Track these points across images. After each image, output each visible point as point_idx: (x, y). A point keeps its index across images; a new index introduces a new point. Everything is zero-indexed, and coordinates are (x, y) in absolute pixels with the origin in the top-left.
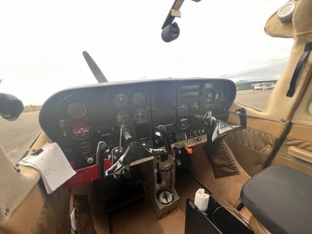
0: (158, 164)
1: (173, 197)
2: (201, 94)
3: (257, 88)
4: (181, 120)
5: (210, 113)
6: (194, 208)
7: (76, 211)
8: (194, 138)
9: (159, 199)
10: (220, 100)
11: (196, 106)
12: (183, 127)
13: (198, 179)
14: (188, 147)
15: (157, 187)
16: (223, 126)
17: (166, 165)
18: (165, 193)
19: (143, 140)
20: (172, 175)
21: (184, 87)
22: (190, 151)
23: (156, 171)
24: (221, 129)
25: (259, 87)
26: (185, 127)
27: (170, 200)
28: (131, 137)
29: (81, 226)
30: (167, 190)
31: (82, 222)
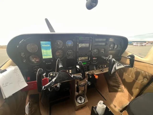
0: (78, 82)
1: (85, 100)
2: (106, 44)
3: (135, 44)
4: (93, 59)
5: (111, 56)
6: (96, 113)
7: (29, 104)
8: (99, 70)
9: (77, 100)
10: (117, 49)
11: (103, 51)
12: (94, 63)
13: (99, 91)
14: (96, 74)
15: (77, 93)
16: (119, 65)
17: (83, 83)
18: (80, 98)
19: (70, 68)
20: (85, 88)
21: (97, 40)
22: (97, 77)
23: (76, 86)
24: (117, 67)
25: (136, 44)
26: (95, 63)
27: (83, 101)
28: (62, 66)
29: (32, 112)
30: (81, 96)
31: (33, 110)
